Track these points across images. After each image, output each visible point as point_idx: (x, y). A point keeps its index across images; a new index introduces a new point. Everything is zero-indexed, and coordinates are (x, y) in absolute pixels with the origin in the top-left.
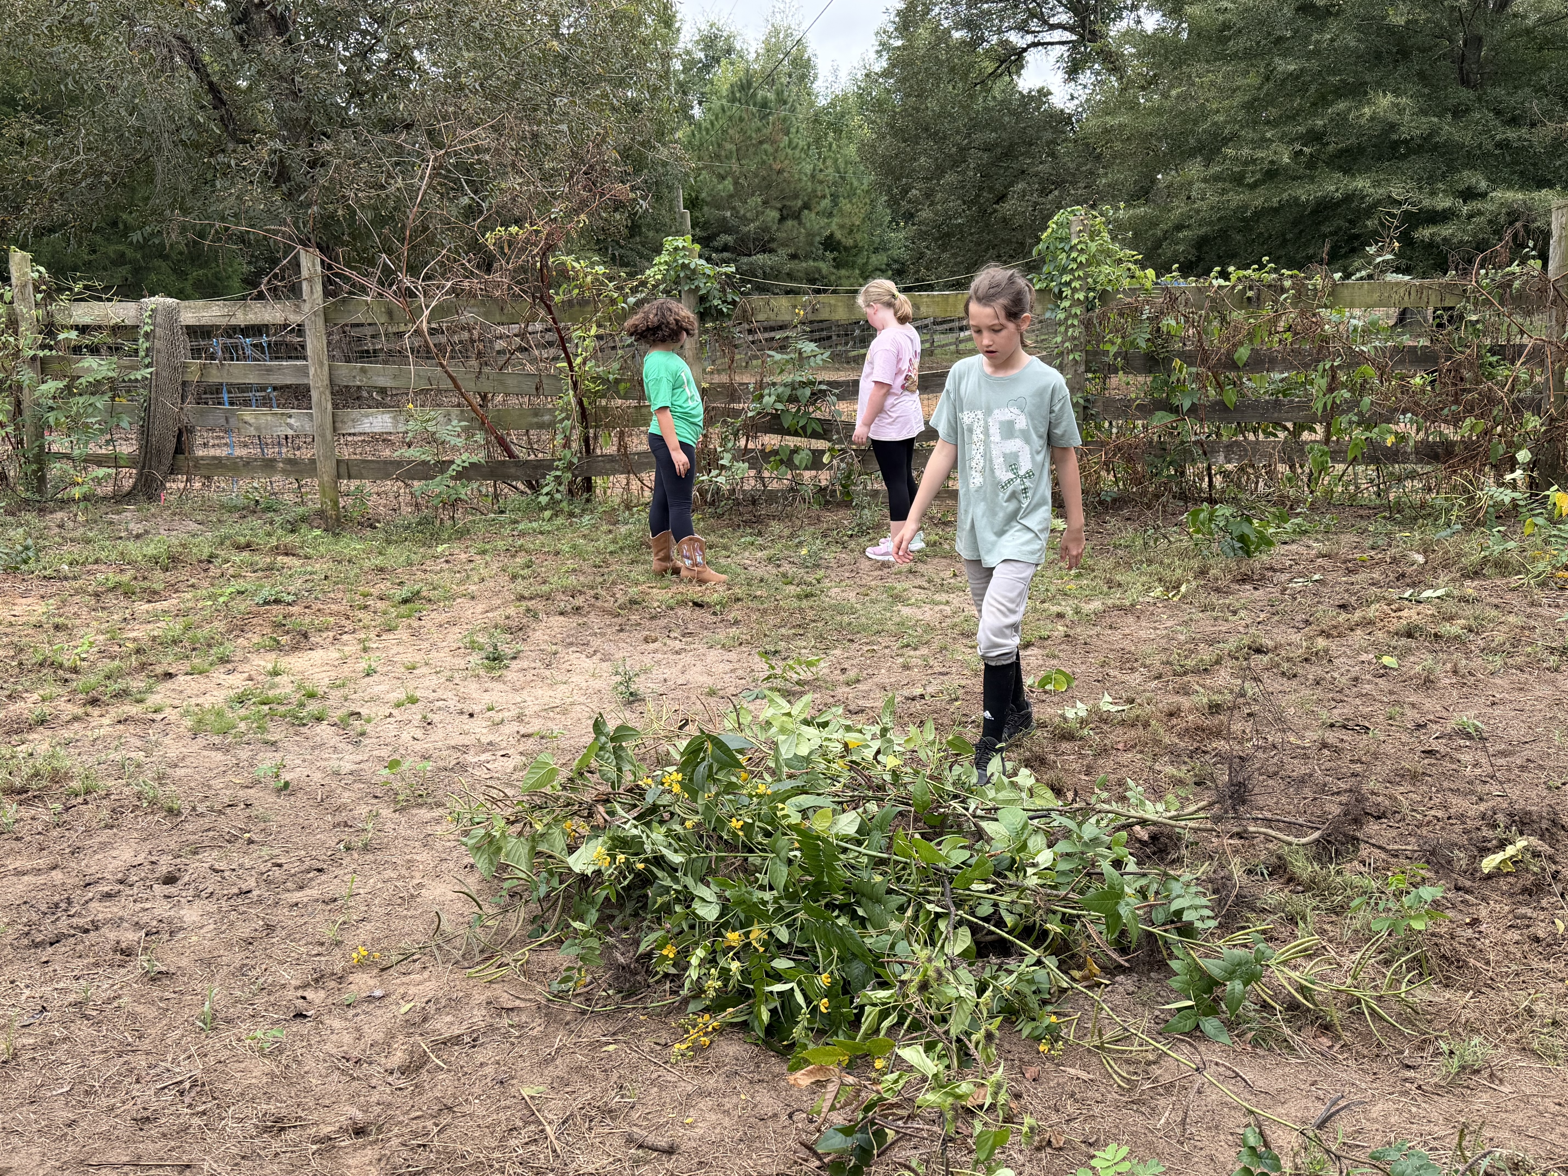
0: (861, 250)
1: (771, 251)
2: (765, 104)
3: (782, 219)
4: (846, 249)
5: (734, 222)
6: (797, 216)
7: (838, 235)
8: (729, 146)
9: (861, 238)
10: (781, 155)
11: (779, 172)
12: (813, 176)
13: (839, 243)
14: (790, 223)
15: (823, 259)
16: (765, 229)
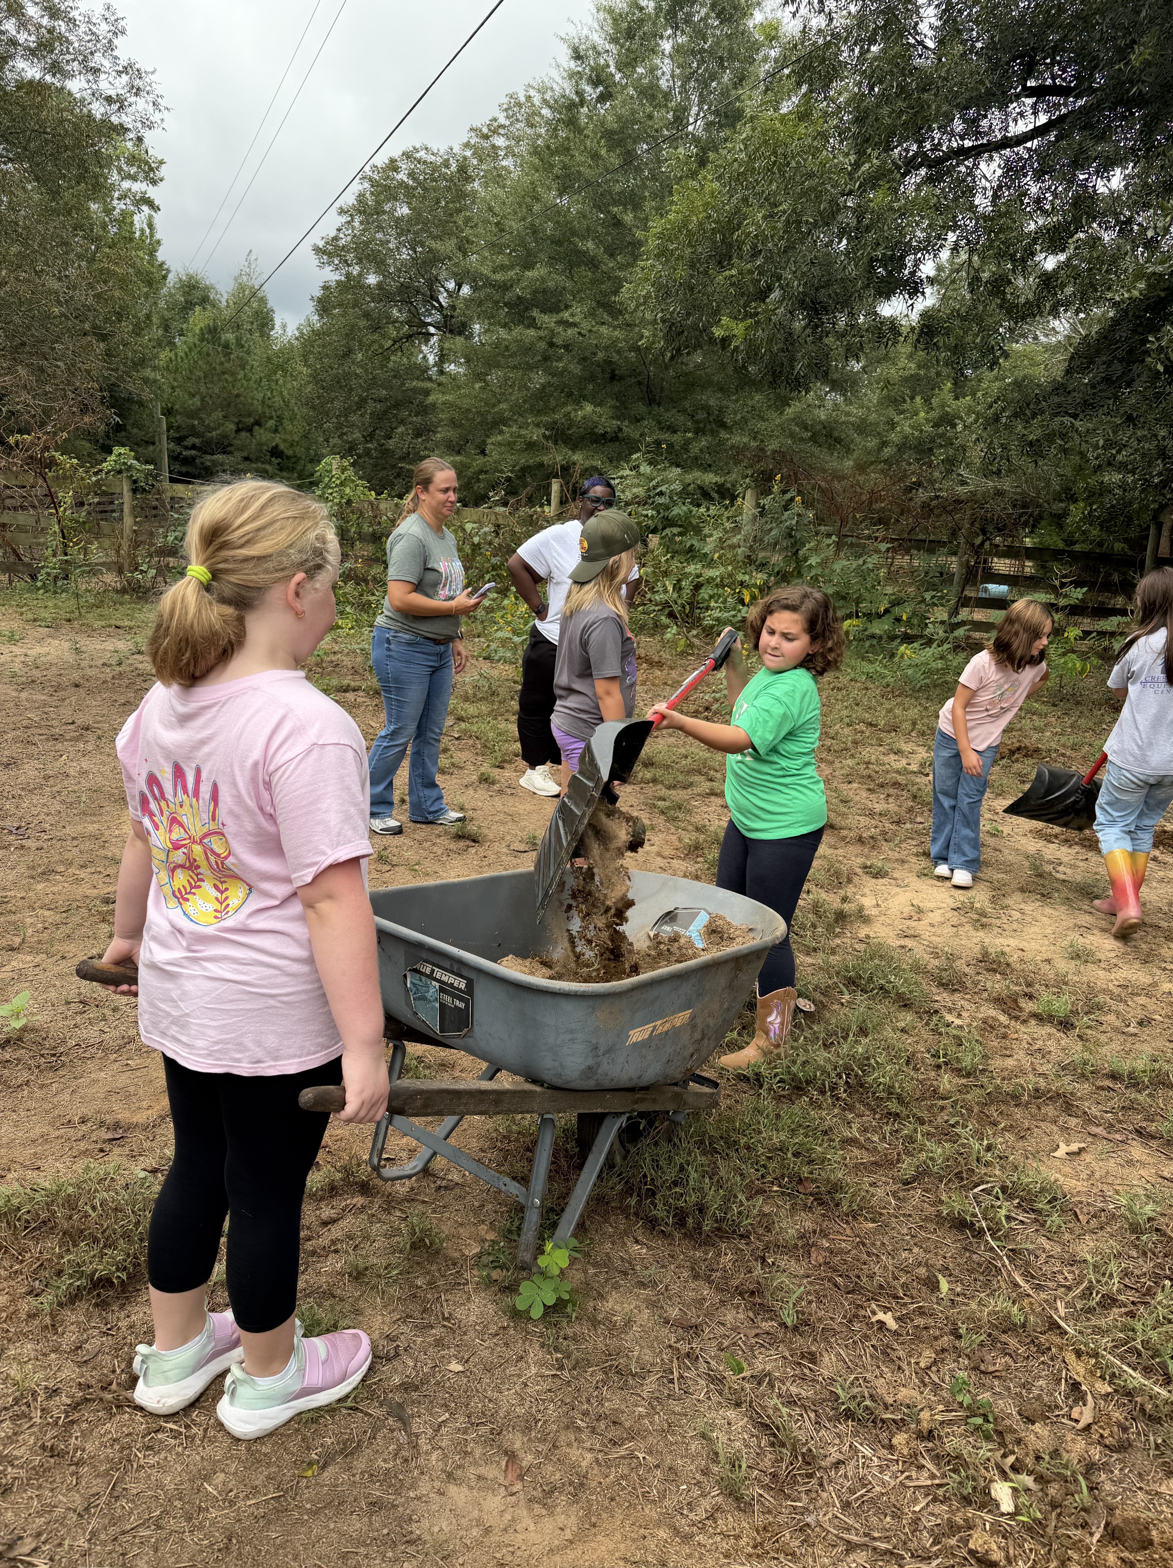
0: (299, 459)
1: (230, 453)
2: (226, 346)
3: (238, 431)
4: (288, 458)
5: (201, 429)
6: (250, 430)
7: (282, 446)
8: (199, 373)
9: (300, 451)
10: (239, 384)
11: (237, 396)
12: (263, 402)
13: (282, 452)
14: (244, 434)
15: (270, 463)
16: (226, 436)
